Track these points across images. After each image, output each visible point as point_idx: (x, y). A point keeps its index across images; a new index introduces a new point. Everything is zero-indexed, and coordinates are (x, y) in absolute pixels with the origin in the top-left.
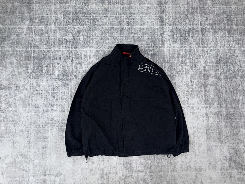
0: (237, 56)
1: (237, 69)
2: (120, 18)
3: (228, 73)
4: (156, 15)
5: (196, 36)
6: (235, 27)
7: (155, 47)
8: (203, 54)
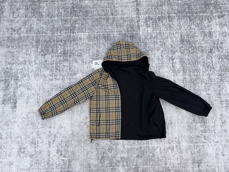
0: (197, 36)
1: (198, 46)
2: (106, 10)
3: (190, 49)
4: (133, 8)
5: (164, 22)
6: (195, 14)
7: (133, 31)
8: (171, 35)
